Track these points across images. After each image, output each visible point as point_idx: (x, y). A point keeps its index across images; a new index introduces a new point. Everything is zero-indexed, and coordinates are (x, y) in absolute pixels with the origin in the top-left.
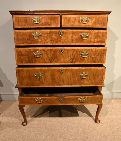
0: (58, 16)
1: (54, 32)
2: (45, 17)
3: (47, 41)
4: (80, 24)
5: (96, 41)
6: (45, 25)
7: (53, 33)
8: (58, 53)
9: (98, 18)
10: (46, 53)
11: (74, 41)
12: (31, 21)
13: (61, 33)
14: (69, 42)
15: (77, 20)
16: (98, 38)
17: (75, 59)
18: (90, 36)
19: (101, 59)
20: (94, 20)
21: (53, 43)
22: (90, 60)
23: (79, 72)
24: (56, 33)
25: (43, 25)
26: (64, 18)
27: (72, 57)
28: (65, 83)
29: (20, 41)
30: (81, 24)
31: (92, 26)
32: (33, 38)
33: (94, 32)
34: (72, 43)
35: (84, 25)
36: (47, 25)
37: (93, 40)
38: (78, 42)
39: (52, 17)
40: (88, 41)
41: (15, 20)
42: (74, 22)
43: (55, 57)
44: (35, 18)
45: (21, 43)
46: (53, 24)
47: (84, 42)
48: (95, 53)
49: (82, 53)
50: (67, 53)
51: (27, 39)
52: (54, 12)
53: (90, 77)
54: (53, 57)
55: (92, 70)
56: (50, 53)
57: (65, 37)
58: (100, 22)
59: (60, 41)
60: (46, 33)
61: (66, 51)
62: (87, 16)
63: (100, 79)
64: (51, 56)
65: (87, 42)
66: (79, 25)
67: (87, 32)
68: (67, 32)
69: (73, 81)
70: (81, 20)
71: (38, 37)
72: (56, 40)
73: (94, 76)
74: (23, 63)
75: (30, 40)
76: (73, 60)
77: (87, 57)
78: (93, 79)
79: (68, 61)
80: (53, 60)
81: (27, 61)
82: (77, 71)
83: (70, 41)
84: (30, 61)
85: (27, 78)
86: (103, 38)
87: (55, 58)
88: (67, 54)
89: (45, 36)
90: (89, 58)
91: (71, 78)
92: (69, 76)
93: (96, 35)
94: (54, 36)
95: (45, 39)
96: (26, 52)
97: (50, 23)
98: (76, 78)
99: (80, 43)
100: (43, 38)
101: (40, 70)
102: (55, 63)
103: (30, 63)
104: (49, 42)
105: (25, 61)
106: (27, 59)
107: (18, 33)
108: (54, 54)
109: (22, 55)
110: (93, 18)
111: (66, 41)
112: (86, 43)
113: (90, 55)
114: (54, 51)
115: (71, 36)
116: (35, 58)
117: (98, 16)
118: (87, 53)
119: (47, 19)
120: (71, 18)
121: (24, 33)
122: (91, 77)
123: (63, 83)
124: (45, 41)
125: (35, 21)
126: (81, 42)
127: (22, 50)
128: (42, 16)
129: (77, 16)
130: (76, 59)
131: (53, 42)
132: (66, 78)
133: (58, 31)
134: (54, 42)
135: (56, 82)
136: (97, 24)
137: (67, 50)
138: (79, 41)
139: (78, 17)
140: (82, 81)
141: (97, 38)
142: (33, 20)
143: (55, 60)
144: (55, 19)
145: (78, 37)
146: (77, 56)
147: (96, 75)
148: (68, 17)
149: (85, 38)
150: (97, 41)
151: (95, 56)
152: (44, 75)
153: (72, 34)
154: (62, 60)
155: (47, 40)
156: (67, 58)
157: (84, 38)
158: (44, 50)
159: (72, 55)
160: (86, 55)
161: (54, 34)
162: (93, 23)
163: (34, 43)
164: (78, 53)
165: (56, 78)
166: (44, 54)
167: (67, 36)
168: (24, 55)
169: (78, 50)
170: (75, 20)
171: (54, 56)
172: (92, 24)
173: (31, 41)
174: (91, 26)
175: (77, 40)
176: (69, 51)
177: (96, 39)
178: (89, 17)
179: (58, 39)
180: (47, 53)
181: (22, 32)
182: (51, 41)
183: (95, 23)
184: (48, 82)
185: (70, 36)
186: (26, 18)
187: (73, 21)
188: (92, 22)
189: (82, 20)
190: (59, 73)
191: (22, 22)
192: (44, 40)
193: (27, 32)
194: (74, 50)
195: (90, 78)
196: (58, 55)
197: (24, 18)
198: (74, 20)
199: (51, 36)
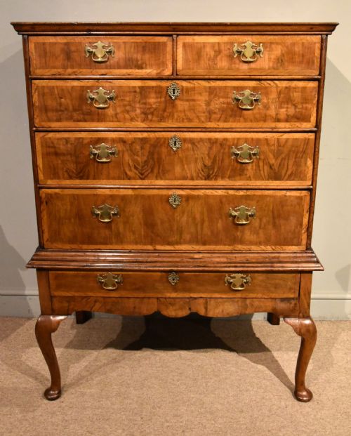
0: (164, 39)
1: (153, 87)
2: (124, 43)
3: (133, 114)
4: (235, 63)
5: (282, 116)
6: (126, 67)
7: (149, 92)
8: (164, 150)
9: (291, 44)
10: (128, 148)
11: (214, 116)
12: (83, 54)
13: (174, 90)
14: (199, 119)
15: (225, 52)
16: (289, 106)
17: (216, 170)
18: (265, 101)
19: (297, 170)
20: (278, 51)
21: (151, 121)
22: (262, 172)
23: (227, 206)
24: (159, 91)
25: (119, 67)
26: (184, 45)
27: (208, 163)
28: (187, 237)
29: (50, 114)
30: (237, 66)
31: (273, 70)
32: (91, 104)
33: (277, 87)
34: (210, 121)
35: (245, 66)
36: (131, 68)
37: (272, 112)
38: (226, 118)
39: (146, 42)
40: (258, 116)
41: (34, 52)
42: (216, 56)
43: (156, 160)
44: (96, 47)
45: (55, 118)
46: (151, 66)
47: (244, 119)
48: (279, 150)
49: (238, 149)
50: (193, 150)
51: (71, 108)
52: (153, 28)
53: (261, 220)
54: (151, 162)
55: (268, 199)
56: (142, 148)
57: (188, 103)
58: (296, 56)
59: (173, 116)
60: (130, 92)
61: (190, 145)
62: (256, 41)
63: (293, 228)
64: (145, 158)
65: (255, 117)
66: (232, 69)
67: (254, 89)
68: (193, 89)
69: (209, 233)
70: (237, 52)
71: (105, 102)
72: (161, 112)
73: (274, 218)
74: (59, 178)
75: (82, 110)
76: (211, 172)
77: (252, 163)
78: (270, 227)
79: (194, 175)
80: (149, 171)
81: (71, 174)
82: (221, 202)
83: (203, 114)
84: (80, 173)
85: (73, 220)
86: (304, 106)
87: (157, 165)
88: (192, 152)
89: (128, 99)
90: (259, 166)
91: (203, 222)
92: (198, 216)
93: (282, 95)
94: (152, 101)
95: (128, 108)
96: (69, 146)
97: (139, 63)
98: (220, 221)
99: (234, 121)
100: (120, 106)
101: (111, 196)
102: (157, 179)
103: (81, 178)
104: (139, 120)
105: (66, 171)
106: (72, 166)
107: (46, 91)
108: (151, 154)
109: (56, 154)
110: (273, 46)
111: (189, 114)
112: (251, 121)
113: (262, 157)
114: (152, 143)
115: (206, 101)
116: (96, 164)
117: (289, 40)
118: (252, 150)
119: (132, 50)
120: (204, 46)
121: (63, 90)
122: (264, 220)
123: (181, 238)
124: (127, 116)
125: (95, 55)
126: (237, 118)
127: (59, 139)
128: (115, 41)
129: (226, 39)
130: (219, 168)
131: (150, 117)
132: (187, 223)
133: (164, 84)
134: (155, 118)
135: (158, 236)
136: (286, 64)
137: (192, 141)
138: (231, 116)
139: (227, 43)
140: (238, 233)
141: (286, 106)
142: (89, 52)
143: (156, 171)
144: (155, 49)
145: (228, 103)
146: (223, 160)
147: (279, 216)
148: (197, 43)
149: (249, 107)
150: (288, 116)
151: (279, 161)
152: (124, 211)
153: (207, 94)
154: (178, 169)
155: (132, 111)
156: (192, 166)
157: (244, 107)
158: (123, 141)
159: (208, 155)
160: (250, 157)
161: (153, 95)
162: (274, 62)
163: (93, 121)
164: (224, 149)
165: (159, 222)
166: (123, 152)
167: (194, 100)
168: (64, 155)
169: (226, 139)
170: (219, 52)
171: (153, 159)
172: (271, 65)
173: (83, 114)
174: (269, 69)
175: (223, 111)
176: (199, 142)
177: (284, 110)
178: (260, 43)
179: (164, 110)
180: (131, 150)
181: (57, 87)
182: (143, 116)
183: (282, 60)
184: (134, 233)
185: (202, 100)
186: (67, 44)
187: (212, 56)
188: (273, 57)
189: (239, 52)
190: (168, 207)
191: (56, 58)
192: (123, 112)
193: (73, 87)
194: (213, 142)
195: (263, 226)
196: (163, 157)
197: (63, 46)
198: (215, 51)
199: (144, 101)
